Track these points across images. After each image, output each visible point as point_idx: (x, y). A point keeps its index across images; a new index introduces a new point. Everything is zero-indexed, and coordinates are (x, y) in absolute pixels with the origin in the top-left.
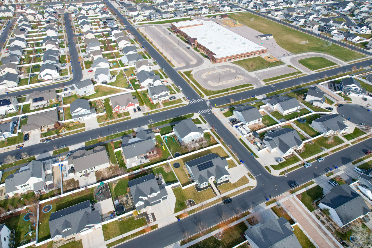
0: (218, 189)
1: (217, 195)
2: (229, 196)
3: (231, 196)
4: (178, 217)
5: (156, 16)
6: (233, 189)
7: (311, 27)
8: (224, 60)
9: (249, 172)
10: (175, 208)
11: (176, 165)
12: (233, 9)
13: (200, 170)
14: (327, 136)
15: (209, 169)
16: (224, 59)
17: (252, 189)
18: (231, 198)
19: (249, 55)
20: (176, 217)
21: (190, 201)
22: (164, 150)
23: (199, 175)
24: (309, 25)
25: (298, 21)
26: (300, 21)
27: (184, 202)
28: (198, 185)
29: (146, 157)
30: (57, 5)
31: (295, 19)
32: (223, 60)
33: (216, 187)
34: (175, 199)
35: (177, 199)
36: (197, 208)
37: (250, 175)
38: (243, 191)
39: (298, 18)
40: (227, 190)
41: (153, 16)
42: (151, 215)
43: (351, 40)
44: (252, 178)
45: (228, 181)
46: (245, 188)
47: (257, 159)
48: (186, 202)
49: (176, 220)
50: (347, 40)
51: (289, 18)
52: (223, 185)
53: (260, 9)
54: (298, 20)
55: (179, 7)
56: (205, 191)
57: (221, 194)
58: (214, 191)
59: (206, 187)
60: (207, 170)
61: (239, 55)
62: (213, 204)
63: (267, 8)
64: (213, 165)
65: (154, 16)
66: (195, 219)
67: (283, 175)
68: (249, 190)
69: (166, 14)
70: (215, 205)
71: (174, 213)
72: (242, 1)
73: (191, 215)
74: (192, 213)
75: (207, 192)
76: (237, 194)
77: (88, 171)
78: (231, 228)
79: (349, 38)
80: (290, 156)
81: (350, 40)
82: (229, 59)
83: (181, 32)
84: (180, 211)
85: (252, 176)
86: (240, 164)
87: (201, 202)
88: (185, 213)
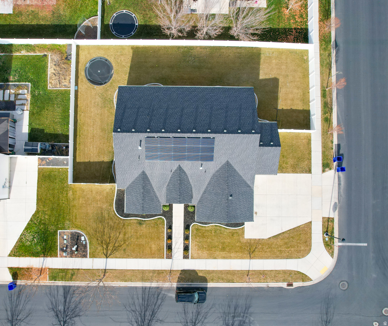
0: (186, 238)
2: (208, 277)
3: (212, 280)
4: (15, 273)
6: (236, 258)
9: (335, 216)
10: (20, 240)
11: (99, 72)
17: (296, 285)
18: (210, 285)
20: (11, 269)
21: (75, 238)
27: (56, 232)
33: (187, 227)
34: (31, 208)
35: (37, 212)
37: (328, 231)
38: (265, 280)
40: (213, 252)
44: (328, 245)
46: (278, 272)
48: (63, 236)
49: (8, 279)
56: (140, 223)
57: (186, 257)
58: (170, 237)
60: (180, 168)
62: (143, 280)
64: (211, 159)
66: (65, 301)
68: (284, 285)
70: (147, 284)
71: (10, 255)
73: (60, 283)
74: (63, 279)
75: (143, 230)
84: (30, 256)
85: (332, 238)
86: (326, 166)
87: (107, 258)
88: (41, 271)
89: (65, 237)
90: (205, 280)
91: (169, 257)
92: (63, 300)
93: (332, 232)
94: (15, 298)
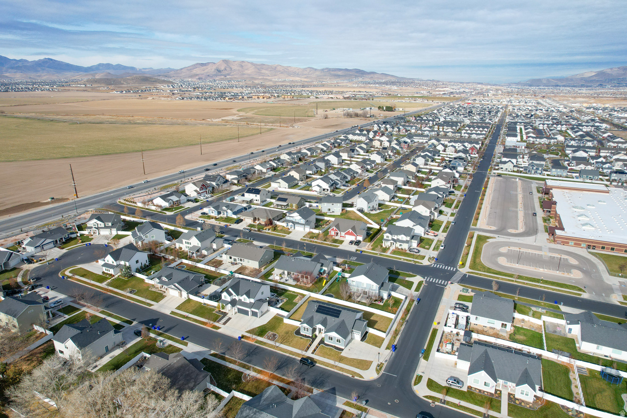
3: (319, 363)
4: (243, 336)
5: (537, 169)
6: (333, 360)
8: (575, 244)
9: (385, 364)
10: (253, 329)
13: (317, 311)
15: (329, 317)
16: (578, 242)
17: (356, 377)
18: (317, 364)
21: (273, 335)
22: (324, 284)
23: (310, 316)
29: (296, 279)
30: (421, 138)
32: (572, 243)
33: (319, 344)
34: (265, 323)
36: (270, 344)
38: (343, 371)
40: (324, 355)
41: (533, 168)
42: (228, 318)
45: (341, 349)
46: (349, 370)
47: (422, 360)
48: (269, 333)
52: (328, 348)
55: (604, 166)
56: (301, 338)
57: (313, 353)
58: (310, 345)
59: (308, 337)
60: (326, 317)
62: (290, 354)
64: (338, 317)
65: (535, 168)
67: (430, 401)
68: (350, 376)
69: (559, 170)
70: (291, 356)
71: (245, 331)
73: (257, 344)
74: (260, 344)
75: (302, 340)
77: (238, 262)
80: (486, 393)
82: (589, 245)
84: (253, 334)
85: (380, 369)
86: (387, 348)
87: (281, 343)
88: (253, 339)
90: (316, 362)
91: (306, 351)
92: (254, 349)
93: (381, 367)
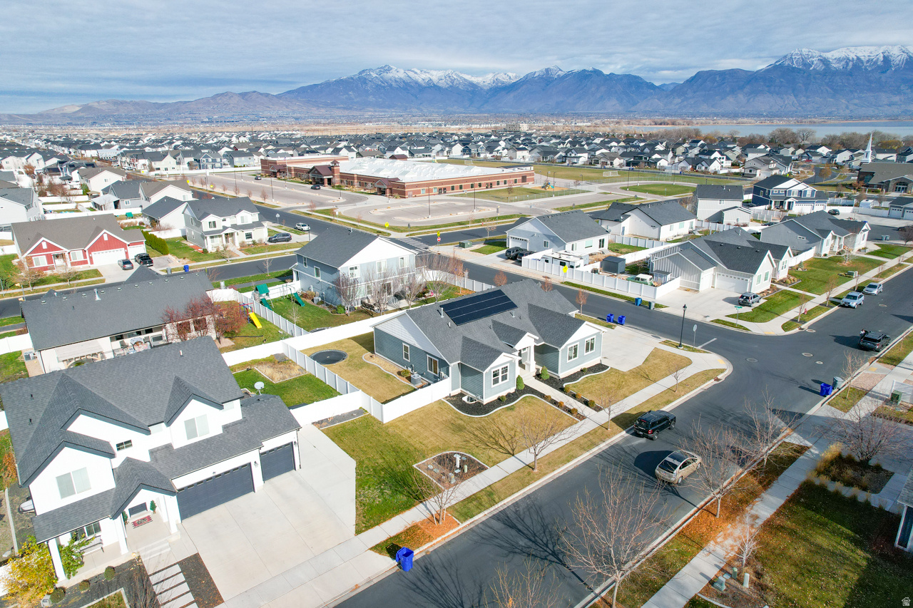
0: (574, 396)
1: (582, 417)
2: (644, 410)
5: (214, 161)
6: (642, 387)
7: (609, 163)
8: (428, 192)
9: (664, 339)
10: (360, 503)
11: (328, 357)
12: (415, 155)
13: (457, 322)
14: (825, 255)
16: (427, 186)
17: (721, 377)
19: (491, 184)
20: (377, 548)
21: (446, 461)
22: (259, 326)
23: (458, 342)
24: (602, 160)
25: (574, 157)
26: (580, 157)
27: (412, 470)
28: (462, 395)
31: (566, 157)
32: (423, 190)
33: (562, 390)
35: (360, 464)
36: (504, 481)
37: (677, 346)
38: (695, 387)
39: (573, 151)
40: (615, 393)
41: (207, 161)
42: (177, 569)
43: (706, 168)
44: (694, 350)
45: (600, 367)
46: (693, 378)
47: (663, 310)
48: (425, 467)
50: (697, 171)
51: (552, 156)
52: (586, 382)
53: (479, 154)
54: (573, 155)
56: (511, 409)
57: (597, 409)
58: (557, 403)
59: (511, 397)
60: (495, 322)
61: (467, 181)
62: (586, 449)
63: (495, 154)
64: (513, 306)
65: (210, 160)
66: (517, 530)
67: (798, 330)
68: (711, 382)
70: (596, 450)
71: (358, 532)
72: (433, 148)
74: (481, 507)
75: (522, 412)
76: (675, 399)
78: (769, 526)
79: (700, 165)
80: (770, 292)
81: (703, 168)
82: (440, 189)
83: (290, 170)
84: (397, 513)
85: (688, 347)
86: (609, 326)
87: (513, 455)
88: (435, 519)
89: (431, 467)
92: (513, 532)
94: (426, 582)
